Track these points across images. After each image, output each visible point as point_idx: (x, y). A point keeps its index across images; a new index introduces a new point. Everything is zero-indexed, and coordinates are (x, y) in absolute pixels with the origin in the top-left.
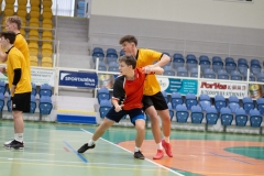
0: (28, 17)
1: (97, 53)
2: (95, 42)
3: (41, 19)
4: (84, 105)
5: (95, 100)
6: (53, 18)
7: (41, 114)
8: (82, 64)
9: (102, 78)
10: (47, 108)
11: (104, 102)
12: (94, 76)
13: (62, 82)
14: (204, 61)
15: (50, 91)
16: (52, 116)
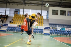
0: (40, 19)
1: (50, 24)
2: (50, 22)
3: (41, 19)
4: (48, 32)
5: (50, 31)
6: (43, 19)
7: (42, 33)
8: (48, 26)
9: (50, 28)
10: (42, 32)
11: (51, 31)
12: (49, 28)
13: (45, 28)
14: (66, 25)
15: (43, 30)
16: (43, 33)
